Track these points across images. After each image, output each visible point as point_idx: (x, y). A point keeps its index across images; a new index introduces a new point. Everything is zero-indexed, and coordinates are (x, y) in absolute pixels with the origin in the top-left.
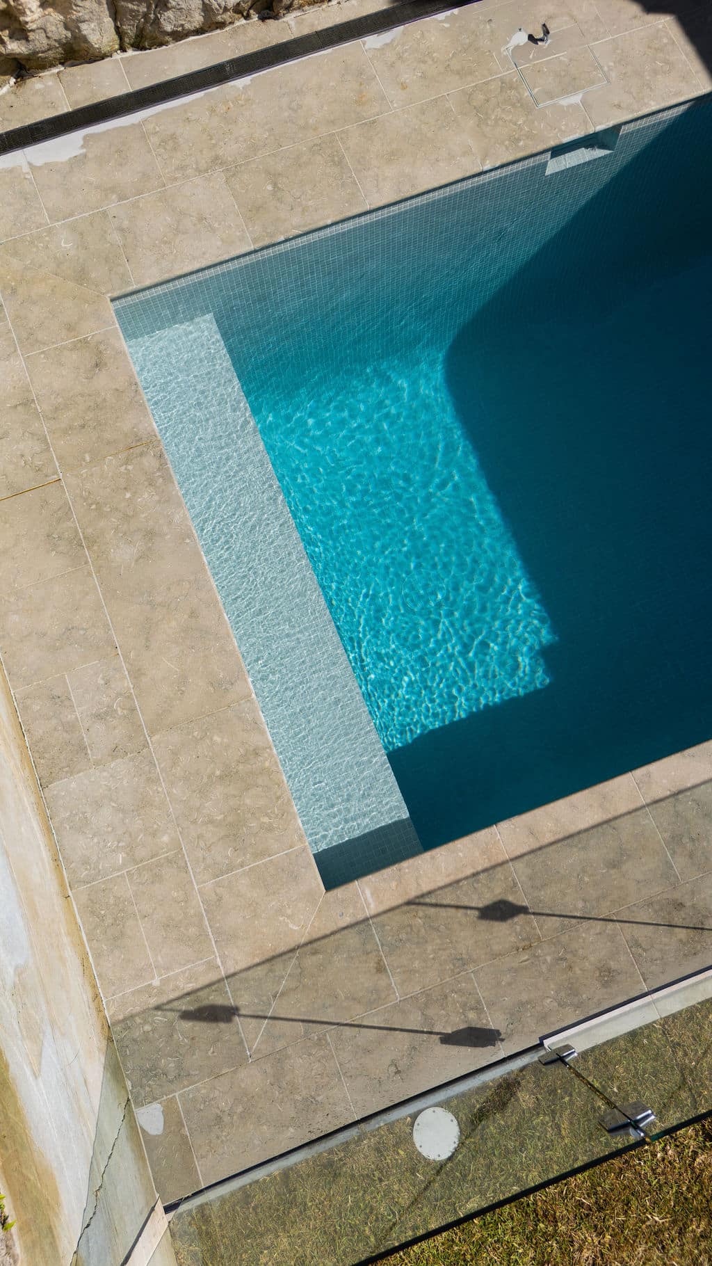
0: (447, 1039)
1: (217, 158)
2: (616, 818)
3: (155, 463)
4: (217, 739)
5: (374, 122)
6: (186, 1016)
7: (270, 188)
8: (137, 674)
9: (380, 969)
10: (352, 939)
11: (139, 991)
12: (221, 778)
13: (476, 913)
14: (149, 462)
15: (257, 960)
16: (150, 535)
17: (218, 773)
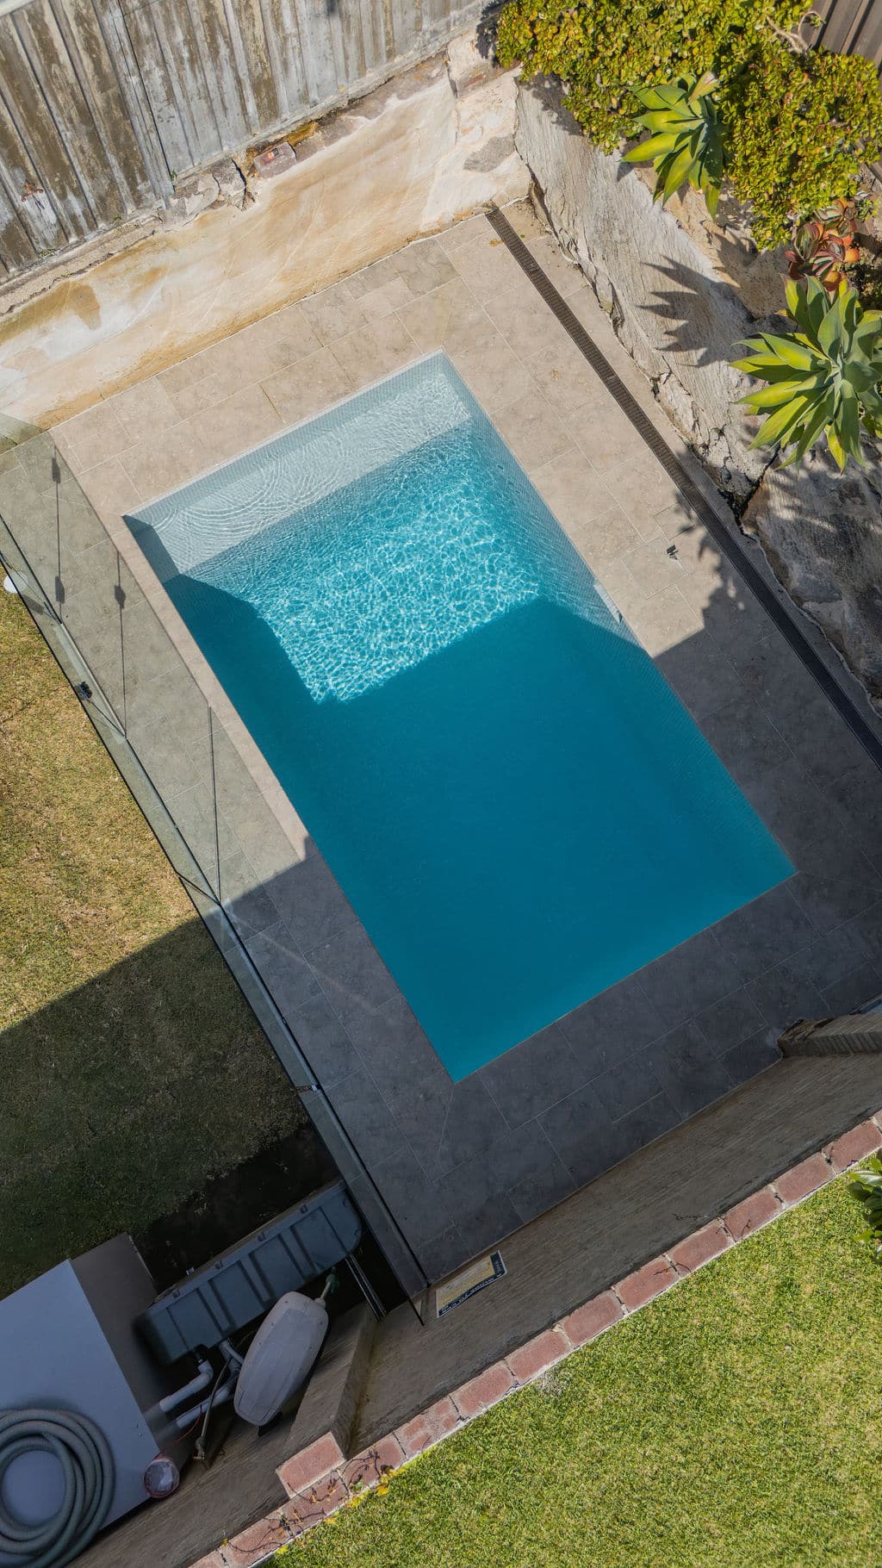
0: (58, 580)
1: (546, 384)
2: (176, 648)
3: (341, 391)
4: (192, 451)
5: (590, 467)
6: (54, 461)
7: (531, 417)
8: (220, 407)
9: (87, 546)
10: (99, 531)
11: (64, 440)
12: (172, 457)
13: (117, 584)
14: (342, 388)
15: (84, 490)
16: (299, 398)
17: (174, 455)
